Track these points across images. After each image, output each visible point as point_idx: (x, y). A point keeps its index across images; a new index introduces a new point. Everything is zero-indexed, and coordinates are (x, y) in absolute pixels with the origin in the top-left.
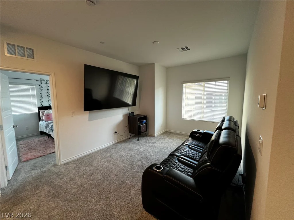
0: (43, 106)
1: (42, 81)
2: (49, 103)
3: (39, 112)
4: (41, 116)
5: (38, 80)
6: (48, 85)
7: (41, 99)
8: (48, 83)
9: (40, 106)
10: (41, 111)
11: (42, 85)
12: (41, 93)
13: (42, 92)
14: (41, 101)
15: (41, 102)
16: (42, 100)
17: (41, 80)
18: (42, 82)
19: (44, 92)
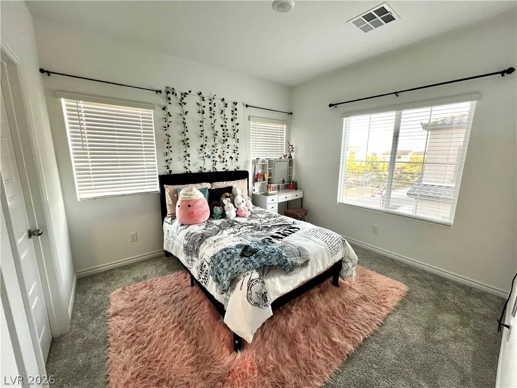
0: (172, 173)
1: (169, 95)
2: (187, 165)
3: (163, 190)
4: (167, 202)
5: (160, 92)
6: (186, 108)
7: (167, 150)
8: (185, 104)
9: (165, 172)
10: (168, 189)
11: (170, 109)
12: (166, 132)
13: (169, 132)
14: (167, 158)
15: (167, 161)
16: (171, 155)
17: (168, 93)
18: (169, 99)
19: (175, 130)
